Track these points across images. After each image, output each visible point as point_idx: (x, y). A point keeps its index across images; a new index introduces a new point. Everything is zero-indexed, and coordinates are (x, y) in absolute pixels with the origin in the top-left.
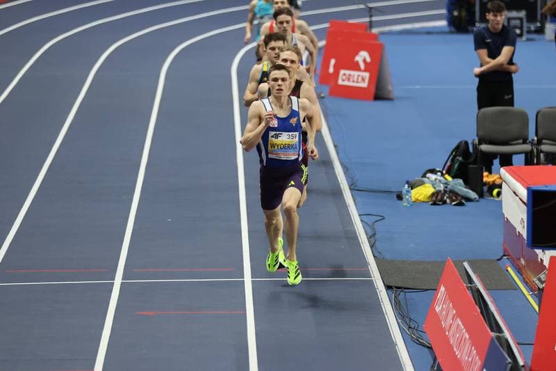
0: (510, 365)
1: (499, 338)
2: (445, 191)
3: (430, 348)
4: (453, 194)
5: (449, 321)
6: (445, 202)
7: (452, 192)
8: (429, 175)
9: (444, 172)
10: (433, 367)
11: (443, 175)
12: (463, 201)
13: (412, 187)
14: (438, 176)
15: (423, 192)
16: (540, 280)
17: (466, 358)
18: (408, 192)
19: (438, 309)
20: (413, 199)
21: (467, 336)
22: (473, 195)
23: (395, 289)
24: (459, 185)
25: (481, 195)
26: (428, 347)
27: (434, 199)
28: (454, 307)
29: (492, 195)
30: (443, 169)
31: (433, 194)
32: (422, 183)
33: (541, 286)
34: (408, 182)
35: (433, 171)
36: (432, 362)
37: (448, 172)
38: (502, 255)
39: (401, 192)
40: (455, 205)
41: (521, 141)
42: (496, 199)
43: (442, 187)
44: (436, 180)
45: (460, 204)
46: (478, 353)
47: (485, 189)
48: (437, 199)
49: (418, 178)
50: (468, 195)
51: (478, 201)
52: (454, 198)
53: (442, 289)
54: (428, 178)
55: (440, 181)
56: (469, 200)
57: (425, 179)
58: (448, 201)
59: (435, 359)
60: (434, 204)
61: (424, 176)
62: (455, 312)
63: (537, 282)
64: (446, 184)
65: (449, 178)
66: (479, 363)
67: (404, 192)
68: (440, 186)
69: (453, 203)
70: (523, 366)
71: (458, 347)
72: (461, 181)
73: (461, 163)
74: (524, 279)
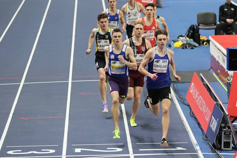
0: (223, 115)
1: (217, 104)
2: (187, 44)
3: (189, 106)
4: (190, 45)
5: (196, 96)
6: (186, 48)
7: (189, 44)
8: (180, 38)
9: (186, 36)
10: (190, 113)
11: (185, 38)
12: (193, 47)
13: (174, 42)
14: (184, 38)
15: (179, 44)
16: (228, 79)
17: (205, 111)
18: (173, 44)
19: (191, 91)
20: (175, 47)
21: (205, 103)
22: (197, 45)
23: (173, 83)
24: (191, 41)
25: (200, 45)
26: (188, 105)
27: (183, 46)
28: (198, 91)
29: (203, 44)
30: (185, 35)
31: (182, 45)
32: (178, 41)
33: (229, 82)
34: (173, 41)
35: (181, 36)
36: (190, 111)
37: (187, 36)
38: (210, 68)
39: (170, 44)
40: (191, 49)
41: (213, 24)
42: (205, 46)
43: (185, 42)
44: (183, 39)
45: (192, 48)
46: (209, 109)
47: (201, 42)
48: (184, 46)
49: (176, 39)
50: (195, 45)
51: (198, 47)
52: (190, 46)
53: (193, 84)
54: (180, 39)
55: (185, 40)
56: (195, 46)
57: (179, 39)
58: (188, 47)
59: (191, 110)
60: (183, 48)
61: (178, 38)
62: (198, 93)
63: (227, 80)
64: (187, 41)
65: (188, 39)
66: (210, 113)
67: (171, 44)
68: (184, 42)
69: (190, 48)
70: (228, 115)
71: (201, 107)
72: (192, 40)
73: (192, 33)
74: (220, 78)
